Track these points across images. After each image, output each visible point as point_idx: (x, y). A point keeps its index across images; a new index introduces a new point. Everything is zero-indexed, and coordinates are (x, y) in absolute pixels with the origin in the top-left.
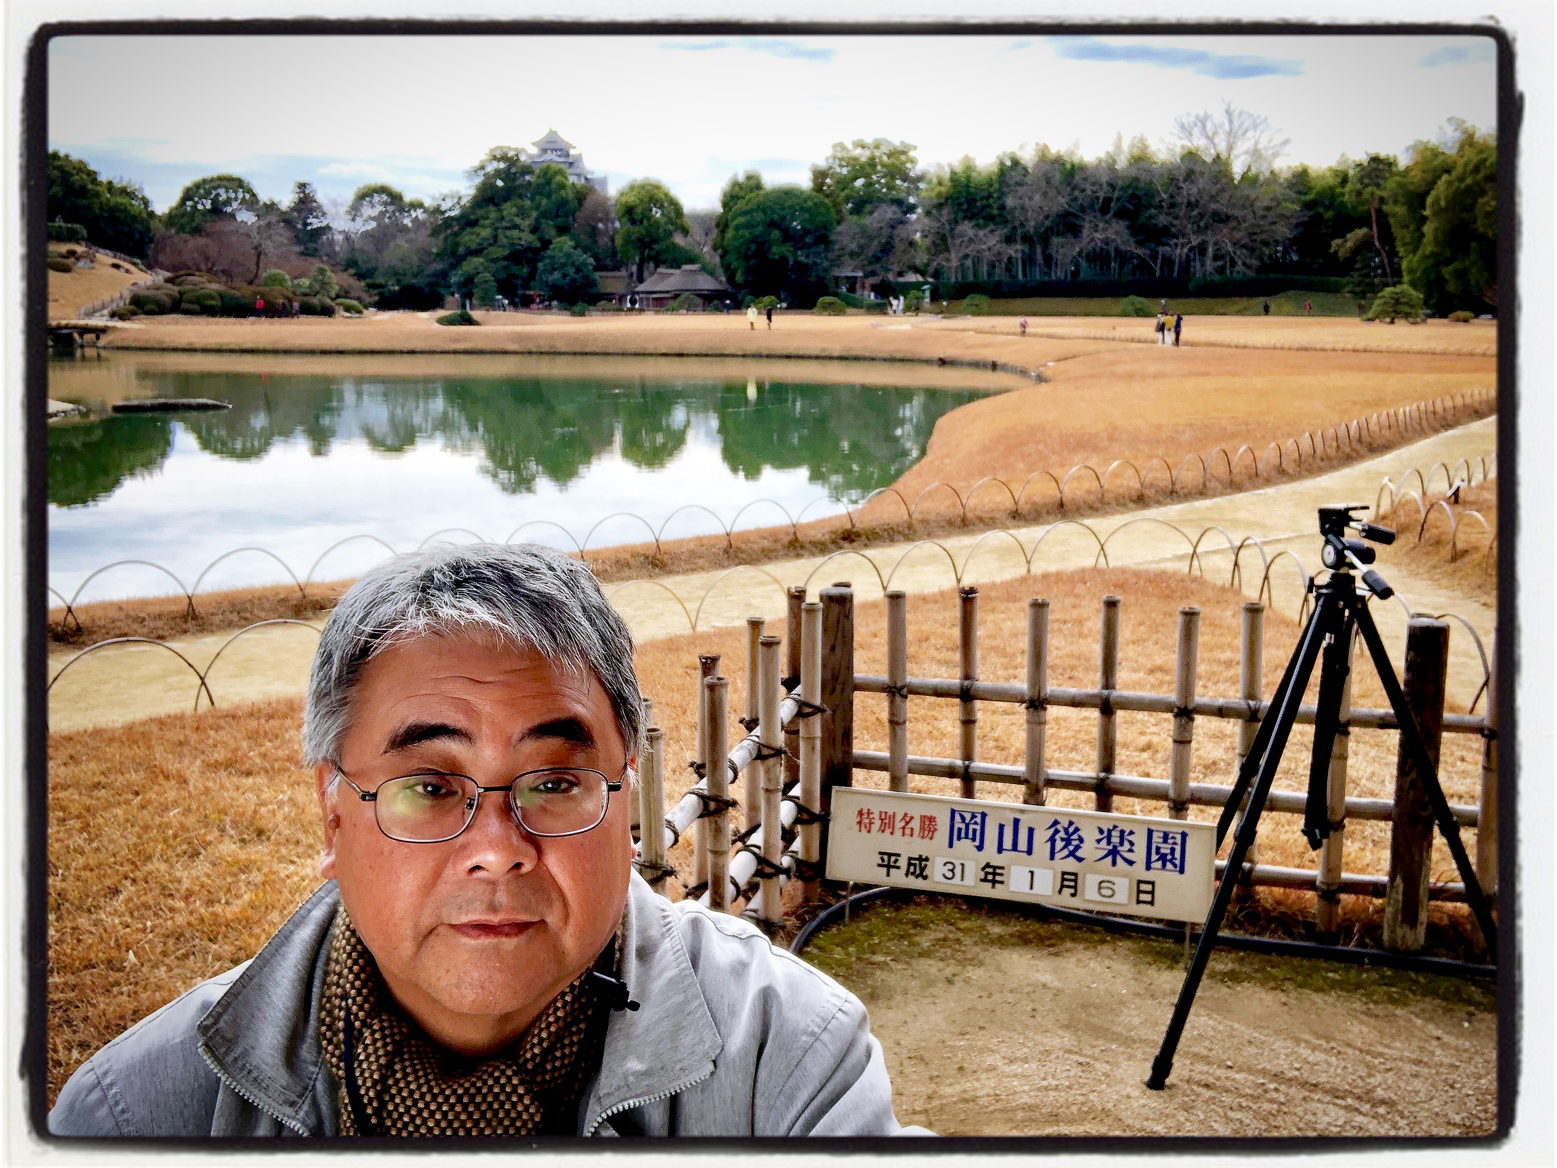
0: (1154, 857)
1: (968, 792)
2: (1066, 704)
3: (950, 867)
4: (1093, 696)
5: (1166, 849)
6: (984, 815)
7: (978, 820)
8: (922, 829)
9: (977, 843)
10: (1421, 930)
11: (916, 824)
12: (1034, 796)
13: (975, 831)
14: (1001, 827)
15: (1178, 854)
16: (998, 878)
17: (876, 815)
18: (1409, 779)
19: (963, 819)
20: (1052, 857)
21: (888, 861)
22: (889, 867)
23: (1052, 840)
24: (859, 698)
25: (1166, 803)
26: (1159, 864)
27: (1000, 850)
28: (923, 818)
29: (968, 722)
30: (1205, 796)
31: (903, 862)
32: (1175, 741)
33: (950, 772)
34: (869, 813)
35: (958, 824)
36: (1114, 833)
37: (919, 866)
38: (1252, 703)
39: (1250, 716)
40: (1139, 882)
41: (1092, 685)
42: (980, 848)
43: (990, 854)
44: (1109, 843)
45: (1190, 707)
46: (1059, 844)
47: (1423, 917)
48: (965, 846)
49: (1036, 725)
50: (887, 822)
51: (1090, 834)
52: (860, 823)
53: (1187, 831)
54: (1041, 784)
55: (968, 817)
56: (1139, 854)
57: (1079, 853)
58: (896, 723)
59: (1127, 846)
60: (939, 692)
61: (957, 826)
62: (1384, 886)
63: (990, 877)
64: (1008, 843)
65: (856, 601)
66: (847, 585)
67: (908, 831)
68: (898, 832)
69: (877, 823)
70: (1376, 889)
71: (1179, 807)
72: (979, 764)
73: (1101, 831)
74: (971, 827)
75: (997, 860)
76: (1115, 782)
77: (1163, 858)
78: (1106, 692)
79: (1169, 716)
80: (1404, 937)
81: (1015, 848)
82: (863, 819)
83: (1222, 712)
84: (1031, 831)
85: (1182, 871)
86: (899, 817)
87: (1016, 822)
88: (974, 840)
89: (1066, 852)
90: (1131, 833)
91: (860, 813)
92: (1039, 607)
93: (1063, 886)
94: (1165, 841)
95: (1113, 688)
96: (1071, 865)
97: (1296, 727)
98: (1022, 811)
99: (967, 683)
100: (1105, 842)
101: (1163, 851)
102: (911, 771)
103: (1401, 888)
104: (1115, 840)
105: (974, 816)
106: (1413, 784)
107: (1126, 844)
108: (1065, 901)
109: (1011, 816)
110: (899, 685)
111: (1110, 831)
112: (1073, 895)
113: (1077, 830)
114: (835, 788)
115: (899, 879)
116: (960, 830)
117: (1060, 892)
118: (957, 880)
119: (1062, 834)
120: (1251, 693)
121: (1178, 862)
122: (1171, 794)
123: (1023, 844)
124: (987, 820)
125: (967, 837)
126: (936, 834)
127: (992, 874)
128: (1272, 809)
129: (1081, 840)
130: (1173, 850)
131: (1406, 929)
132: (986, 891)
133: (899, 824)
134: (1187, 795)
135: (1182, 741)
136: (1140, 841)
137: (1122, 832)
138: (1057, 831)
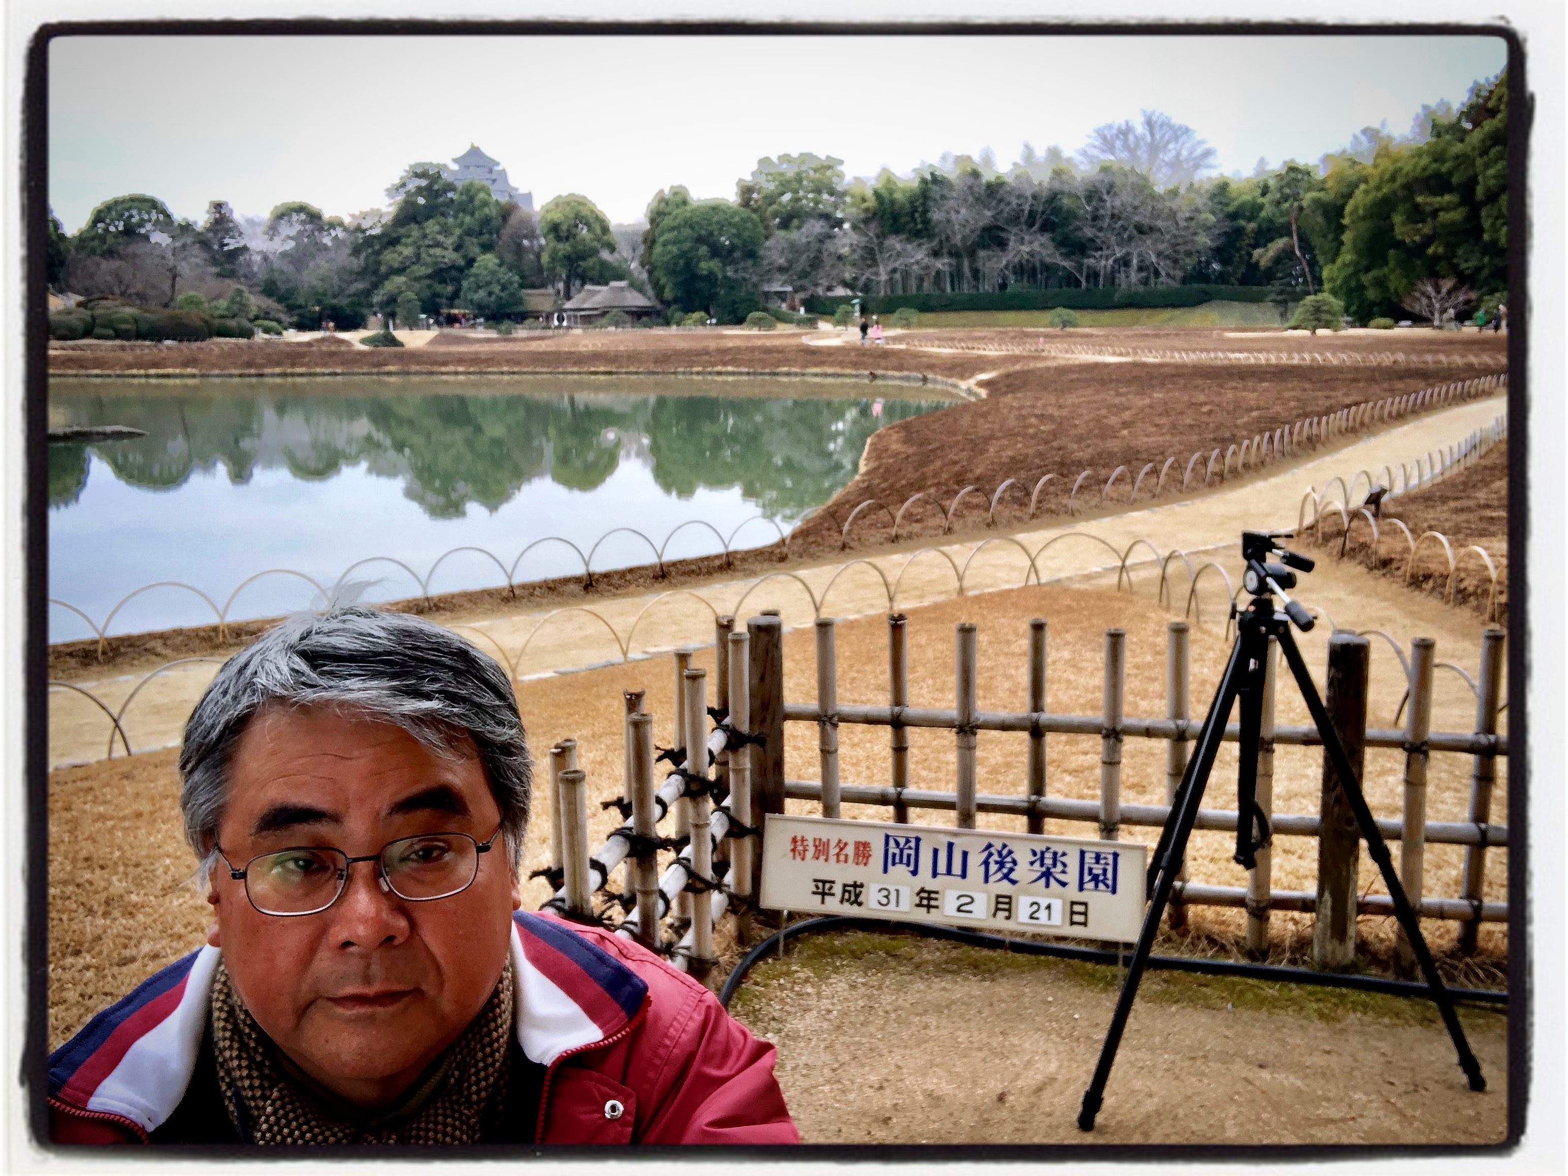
0: (1087, 878)
1: (901, 817)
2: (996, 728)
3: (885, 893)
4: (1023, 719)
5: (1097, 870)
6: (918, 840)
7: (913, 844)
8: (857, 855)
9: (912, 868)
10: (1351, 945)
11: (850, 850)
12: (966, 820)
13: (909, 856)
14: (936, 851)
15: (1110, 875)
16: (933, 903)
17: (810, 843)
18: (1334, 795)
19: (897, 843)
20: (986, 880)
21: (823, 888)
22: (823, 894)
23: (986, 863)
24: (789, 727)
25: (1095, 825)
26: (1091, 885)
27: (935, 874)
28: (858, 844)
29: (900, 749)
30: (1134, 816)
31: (838, 889)
32: (1104, 763)
33: (882, 800)
34: (803, 840)
35: (893, 849)
36: (1048, 855)
37: (853, 893)
38: (1180, 722)
39: (1180, 737)
40: (1073, 903)
41: (1021, 708)
42: (915, 873)
43: (925, 879)
44: (1042, 865)
45: (1119, 728)
46: (993, 867)
47: (1351, 931)
48: (900, 871)
49: (967, 750)
50: (821, 849)
51: (1023, 855)
52: (793, 850)
53: (1118, 851)
54: (974, 808)
55: (902, 842)
56: (1072, 876)
57: (1012, 876)
58: (827, 752)
59: (1060, 867)
60: (871, 720)
61: (891, 851)
62: (1313, 902)
63: (925, 902)
64: (942, 867)
65: (786, 629)
66: (775, 614)
67: (842, 858)
68: (833, 859)
69: (811, 849)
70: (1305, 905)
71: (1109, 829)
72: (912, 791)
73: (1034, 853)
74: (906, 852)
75: (931, 884)
76: (1047, 805)
77: (1095, 878)
78: (1035, 715)
79: (1099, 738)
80: (1333, 952)
81: (949, 872)
82: (797, 847)
83: (1149, 733)
84: (965, 855)
85: (1114, 891)
86: (833, 843)
87: (950, 846)
88: (908, 864)
89: (999, 875)
90: (1064, 854)
91: (794, 840)
92: (967, 632)
93: (997, 909)
94: (1097, 862)
95: (1042, 710)
96: (1005, 888)
97: (1223, 744)
98: (956, 835)
99: (897, 709)
100: (1038, 864)
101: (1095, 872)
102: (844, 799)
103: (1329, 904)
104: (1048, 862)
105: (908, 841)
106: (1338, 800)
107: (1059, 865)
108: (1000, 922)
109: (947, 839)
110: (830, 713)
111: (1043, 853)
112: (1008, 918)
113: (1010, 852)
114: (768, 815)
115: (834, 906)
116: (894, 855)
117: (994, 915)
118: (892, 906)
119: (996, 857)
120: (1178, 711)
121: (1110, 882)
122: (1102, 816)
123: (957, 868)
124: (922, 845)
125: (901, 862)
126: (871, 860)
127: (927, 898)
128: (1201, 827)
129: (1014, 862)
130: (1105, 871)
131: (1336, 942)
132: (921, 916)
133: (833, 851)
134: (1117, 817)
135: (1111, 763)
136: (1073, 862)
137: (1055, 854)
138: (990, 855)
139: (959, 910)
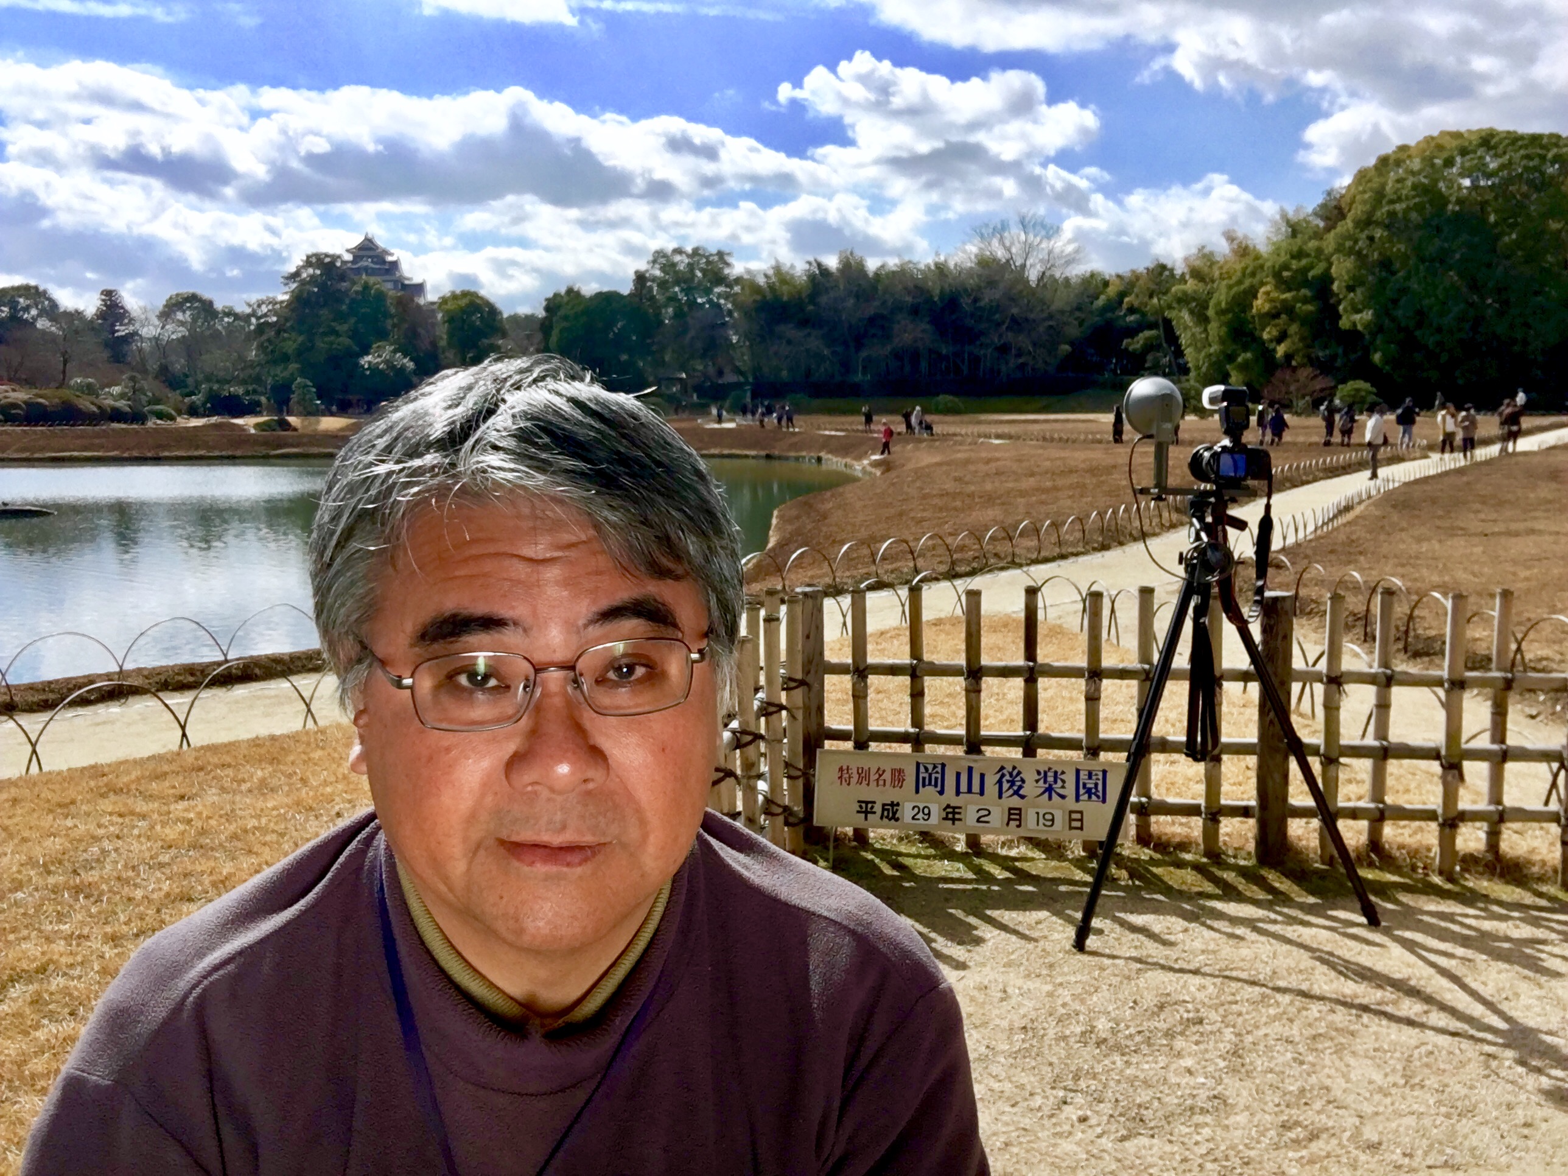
0: (1082, 791)
2: (997, 675)
3: (918, 810)
4: (1018, 667)
5: (1090, 785)
6: (943, 766)
7: (939, 769)
8: (893, 780)
9: (939, 789)
11: (887, 776)
12: (975, 750)
13: (936, 779)
14: (958, 775)
15: (1100, 787)
16: (957, 816)
17: (854, 770)
18: (1268, 719)
19: (926, 769)
20: (1000, 797)
21: (866, 808)
22: (866, 813)
23: (1000, 782)
24: (828, 679)
25: (1082, 752)
26: (1085, 797)
27: (958, 793)
28: (892, 771)
29: (917, 696)
30: (1109, 744)
31: (878, 808)
32: (1087, 699)
33: (904, 738)
34: (848, 769)
35: (923, 774)
36: (1050, 774)
37: (891, 811)
38: (1146, 666)
39: (1144, 676)
40: (1071, 812)
41: (1016, 658)
42: (941, 792)
43: (950, 797)
44: (1045, 782)
45: (1099, 671)
46: (1006, 786)
48: (929, 791)
49: (973, 694)
50: (863, 776)
51: (1029, 777)
52: (840, 778)
53: (1104, 769)
54: (980, 743)
55: (930, 767)
56: (1070, 790)
57: (1022, 792)
58: (859, 698)
59: (1060, 784)
60: (894, 672)
61: (921, 776)
62: (1254, 809)
63: (950, 816)
64: (964, 787)
67: (881, 783)
68: (873, 784)
69: (855, 776)
70: (1247, 812)
71: (1093, 753)
72: (927, 731)
73: (1039, 773)
74: (934, 776)
75: (955, 801)
76: (1040, 739)
77: (1089, 792)
78: (1029, 663)
79: (1082, 680)
81: (970, 791)
82: (843, 774)
83: (1122, 674)
84: (982, 776)
85: (1104, 801)
86: (873, 771)
87: (970, 769)
88: (936, 786)
89: (1011, 792)
90: (1063, 773)
91: (841, 769)
93: (1010, 820)
94: (1090, 777)
95: (1035, 659)
96: (1015, 802)
98: (971, 762)
99: (915, 662)
100: (1042, 782)
101: (1088, 786)
102: (873, 739)
104: (1050, 779)
105: (935, 767)
106: (1271, 726)
107: (1059, 782)
108: (1012, 830)
109: (966, 765)
110: (862, 666)
111: (1045, 773)
112: (1019, 826)
113: (1019, 773)
114: (815, 755)
115: (874, 822)
116: (924, 779)
117: (1007, 824)
118: (923, 820)
119: (1008, 777)
121: (1100, 793)
122: (1086, 745)
123: (976, 787)
124: (945, 769)
125: (930, 784)
126: (905, 784)
127: (952, 814)
129: (1023, 781)
130: (1096, 785)
132: (947, 827)
133: (874, 778)
134: (1098, 744)
135: (1093, 699)
136: (1070, 779)
137: (1056, 773)
138: (1003, 776)
139: (978, 821)
